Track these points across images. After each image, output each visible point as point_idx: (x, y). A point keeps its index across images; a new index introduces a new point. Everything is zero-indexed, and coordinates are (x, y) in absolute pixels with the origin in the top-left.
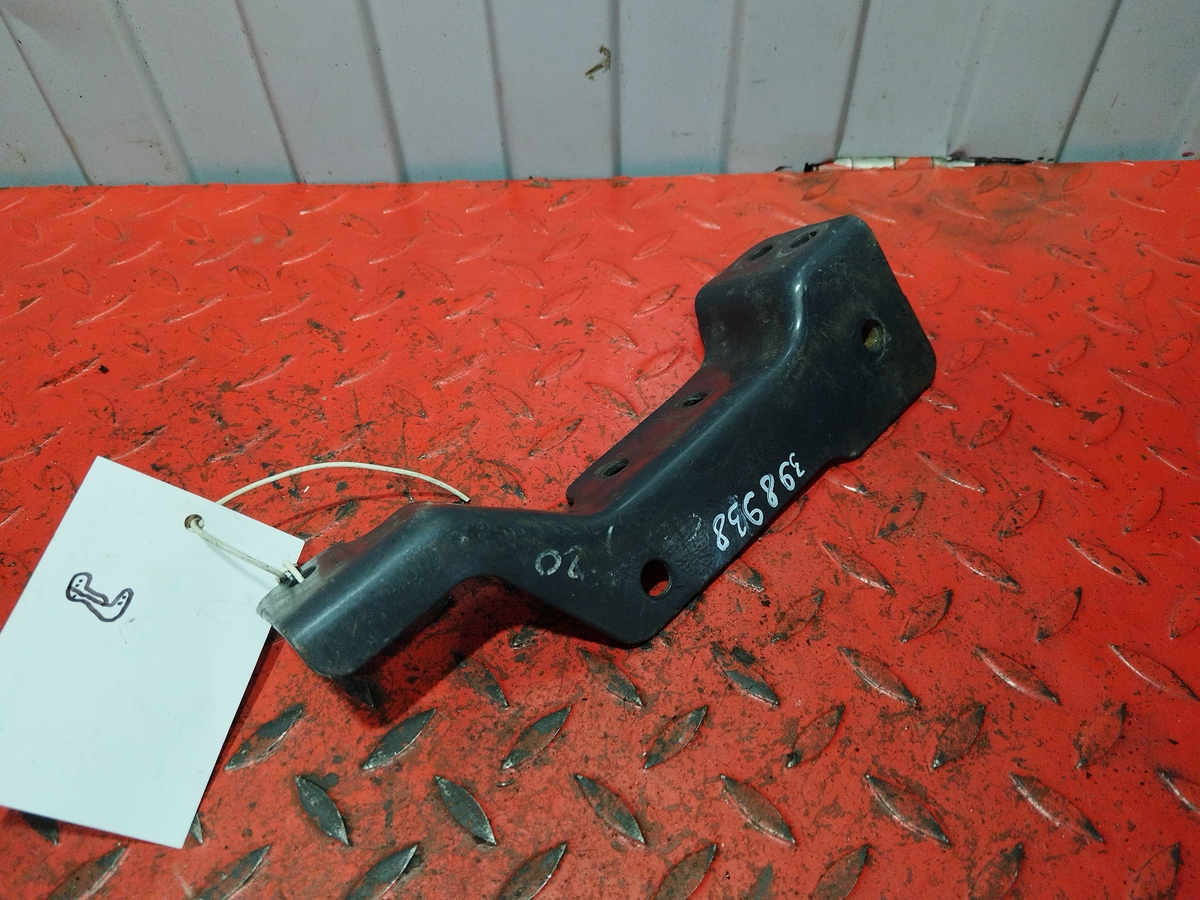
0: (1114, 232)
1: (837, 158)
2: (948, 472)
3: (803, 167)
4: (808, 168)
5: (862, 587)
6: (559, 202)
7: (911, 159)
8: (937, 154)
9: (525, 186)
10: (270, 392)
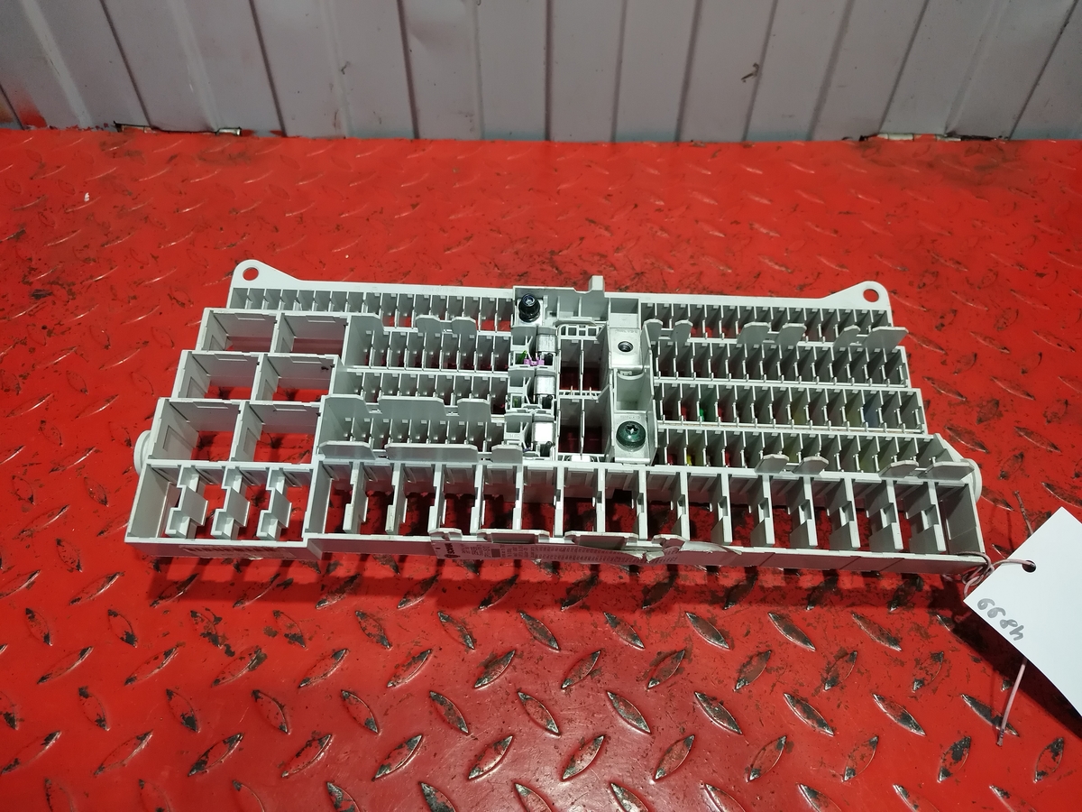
0: (1047, 180)
1: (879, 133)
2: (967, 301)
3: (858, 138)
4: (862, 139)
5: (930, 351)
6: (714, 156)
7: (923, 135)
8: (938, 133)
9: (690, 146)
10: (580, 256)
